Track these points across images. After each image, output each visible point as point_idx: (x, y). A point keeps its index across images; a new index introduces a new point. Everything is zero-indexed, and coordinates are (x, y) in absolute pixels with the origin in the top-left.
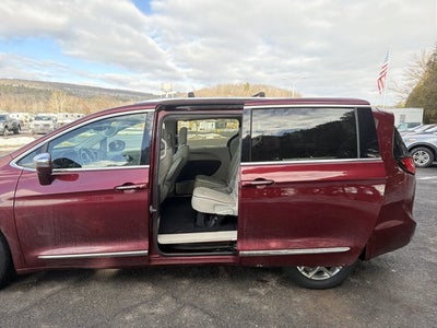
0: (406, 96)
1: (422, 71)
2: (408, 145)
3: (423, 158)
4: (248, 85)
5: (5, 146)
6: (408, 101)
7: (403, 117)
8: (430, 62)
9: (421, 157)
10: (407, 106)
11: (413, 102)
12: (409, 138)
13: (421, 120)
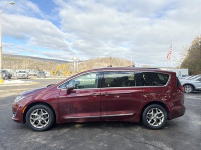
0: (181, 63)
1: (187, 53)
2: (182, 84)
3: (189, 89)
4: (111, 58)
5: (10, 84)
6: (181, 66)
7: (180, 72)
8: (190, 50)
9: (188, 89)
10: (181, 68)
11: (184, 66)
12: (183, 81)
13: (188, 74)
